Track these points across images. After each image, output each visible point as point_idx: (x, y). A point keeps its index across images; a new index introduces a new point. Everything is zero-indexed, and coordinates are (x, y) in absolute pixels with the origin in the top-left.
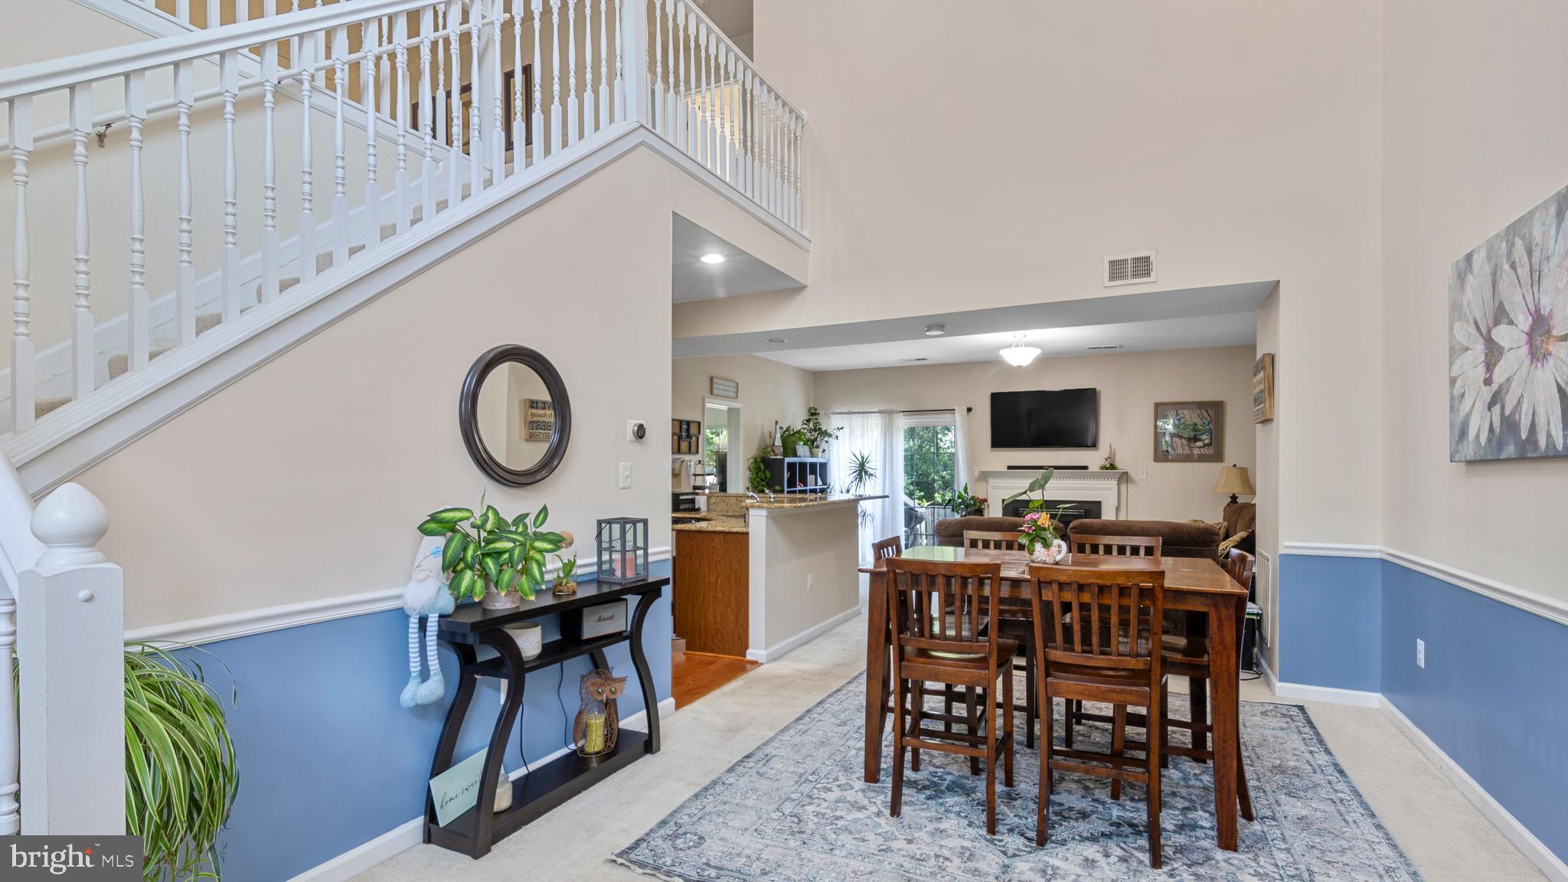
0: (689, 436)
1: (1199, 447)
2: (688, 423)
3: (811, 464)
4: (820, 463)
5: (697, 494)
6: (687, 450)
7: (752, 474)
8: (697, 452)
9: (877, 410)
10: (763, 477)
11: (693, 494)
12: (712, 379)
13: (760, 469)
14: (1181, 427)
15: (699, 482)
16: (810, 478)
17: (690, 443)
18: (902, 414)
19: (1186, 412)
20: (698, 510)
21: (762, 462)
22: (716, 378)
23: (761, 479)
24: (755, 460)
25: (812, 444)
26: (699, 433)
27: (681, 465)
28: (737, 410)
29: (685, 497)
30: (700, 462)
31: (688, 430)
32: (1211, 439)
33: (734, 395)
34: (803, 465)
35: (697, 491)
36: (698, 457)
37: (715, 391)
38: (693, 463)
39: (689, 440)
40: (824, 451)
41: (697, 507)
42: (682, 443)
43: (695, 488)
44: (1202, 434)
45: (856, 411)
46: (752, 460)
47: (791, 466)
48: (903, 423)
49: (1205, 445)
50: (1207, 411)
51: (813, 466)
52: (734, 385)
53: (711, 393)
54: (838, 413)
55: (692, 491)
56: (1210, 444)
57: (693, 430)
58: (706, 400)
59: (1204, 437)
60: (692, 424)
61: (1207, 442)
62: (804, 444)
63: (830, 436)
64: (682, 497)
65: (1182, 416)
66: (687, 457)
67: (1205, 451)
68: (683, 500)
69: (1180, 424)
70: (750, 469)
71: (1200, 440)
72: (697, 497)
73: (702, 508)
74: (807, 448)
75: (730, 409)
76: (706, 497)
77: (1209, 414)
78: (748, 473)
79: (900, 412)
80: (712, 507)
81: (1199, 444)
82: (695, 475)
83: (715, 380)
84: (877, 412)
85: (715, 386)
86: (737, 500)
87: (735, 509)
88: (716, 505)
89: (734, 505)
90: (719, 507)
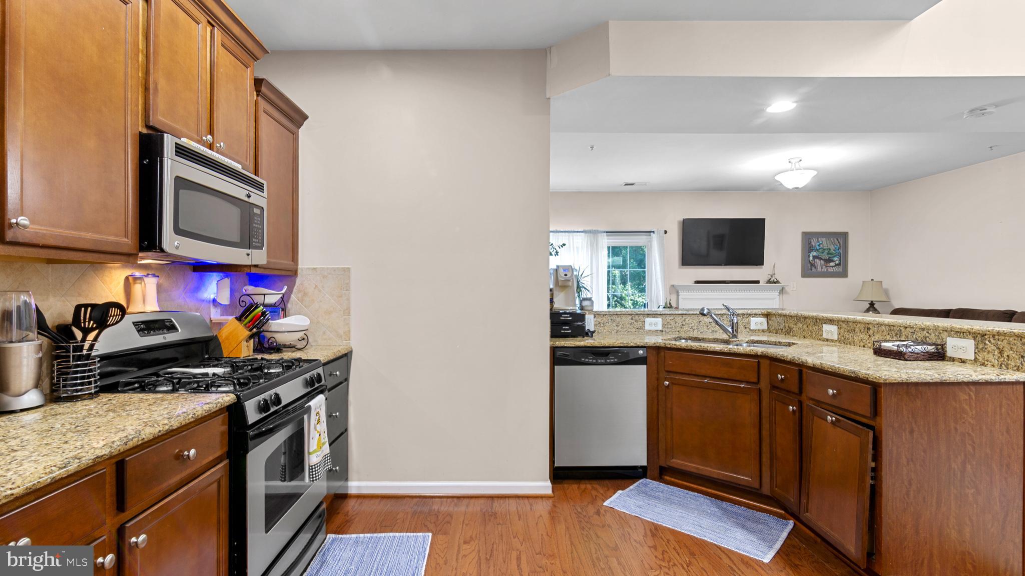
1: (832, 267)
9: (582, 230)
14: (820, 251)
18: (605, 234)
19: (824, 239)
32: (840, 260)
44: (834, 257)
45: (562, 230)
48: (605, 242)
49: (836, 265)
50: (837, 239)
56: (839, 264)
59: (835, 259)
61: (837, 262)
65: (821, 243)
67: (836, 269)
69: (820, 249)
71: (833, 261)
76: (593, 316)
77: (839, 243)
79: (604, 232)
80: (595, 328)
81: (832, 264)
84: (582, 232)
86: (632, 319)
87: (630, 330)
88: (602, 325)
89: (628, 326)
90: (606, 328)
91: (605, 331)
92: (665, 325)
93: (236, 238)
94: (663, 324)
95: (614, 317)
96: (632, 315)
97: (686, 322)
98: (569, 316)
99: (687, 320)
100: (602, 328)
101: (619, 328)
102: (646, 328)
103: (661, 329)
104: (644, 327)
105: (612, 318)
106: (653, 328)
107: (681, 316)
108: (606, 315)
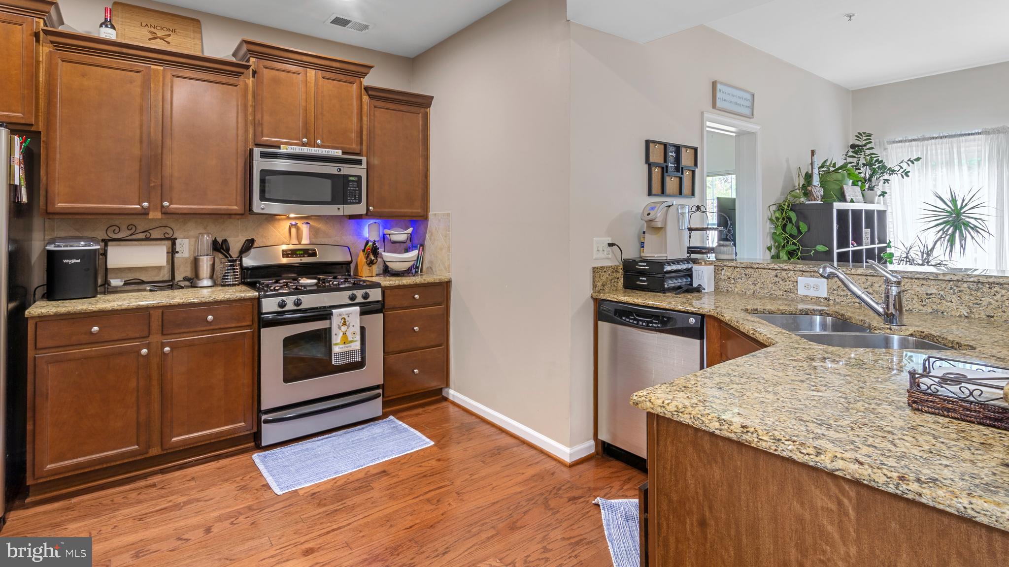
0: (678, 168)
2: (678, 149)
3: (867, 212)
4: (878, 211)
5: (695, 261)
6: (677, 190)
7: (776, 227)
8: (693, 194)
9: (978, 131)
10: (795, 232)
11: (688, 260)
12: (714, 84)
13: (790, 219)
15: (696, 242)
16: (866, 232)
17: (681, 179)
20: (698, 290)
21: (791, 210)
22: (722, 83)
23: (791, 235)
24: (780, 208)
25: (867, 185)
26: (696, 165)
27: (667, 211)
28: (752, 134)
29: (674, 267)
30: (698, 208)
31: (678, 160)
33: (747, 112)
34: (857, 214)
35: (693, 256)
36: (695, 201)
37: (719, 104)
38: (687, 210)
39: (679, 174)
40: (883, 194)
41: (695, 285)
42: (667, 179)
43: (691, 250)
45: (942, 135)
46: (774, 208)
47: (842, 214)
51: (870, 213)
52: (749, 97)
53: (714, 106)
54: (900, 142)
55: (686, 255)
57: (686, 159)
58: (706, 115)
60: (683, 150)
62: (854, 184)
63: (892, 172)
64: (668, 268)
66: (676, 201)
68: (671, 272)
70: (771, 220)
72: (695, 267)
73: (705, 285)
74: (857, 189)
75: (740, 134)
76: (712, 267)
78: (769, 226)
80: (723, 285)
82: (690, 229)
83: (719, 87)
84: (979, 134)
85: (719, 95)
86: (777, 276)
87: (773, 292)
88: (733, 281)
89: (770, 285)
90: (738, 286)
91: (736, 290)
92: (834, 290)
93: (329, 198)
94: (829, 289)
95: (749, 271)
96: (776, 270)
97: (874, 288)
98: (645, 264)
99: (876, 285)
100: (732, 285)
101: (757, 288)
102: (799, 293)
103: (825, 296)
104: (797, 289)
105: (747, 272)
106: (812, 293)
107: (864, 277)
108: (737, 267)
